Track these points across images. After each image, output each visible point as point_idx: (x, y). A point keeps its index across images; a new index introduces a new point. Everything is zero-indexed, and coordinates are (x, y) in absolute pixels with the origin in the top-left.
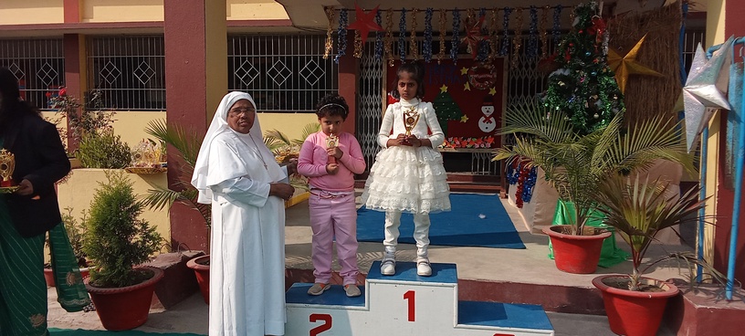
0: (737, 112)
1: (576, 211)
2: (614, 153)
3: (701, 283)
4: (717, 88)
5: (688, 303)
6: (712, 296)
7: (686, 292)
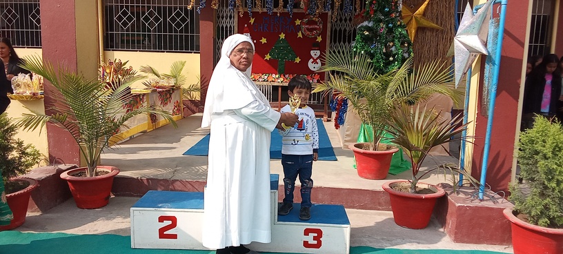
0: (493, 57)
1: (373, 132)
2: (403, 88)
3: (462, 186)
4: (479, 38)
5: (451, 202)
6: (470, 196)
7: (451, 193)
